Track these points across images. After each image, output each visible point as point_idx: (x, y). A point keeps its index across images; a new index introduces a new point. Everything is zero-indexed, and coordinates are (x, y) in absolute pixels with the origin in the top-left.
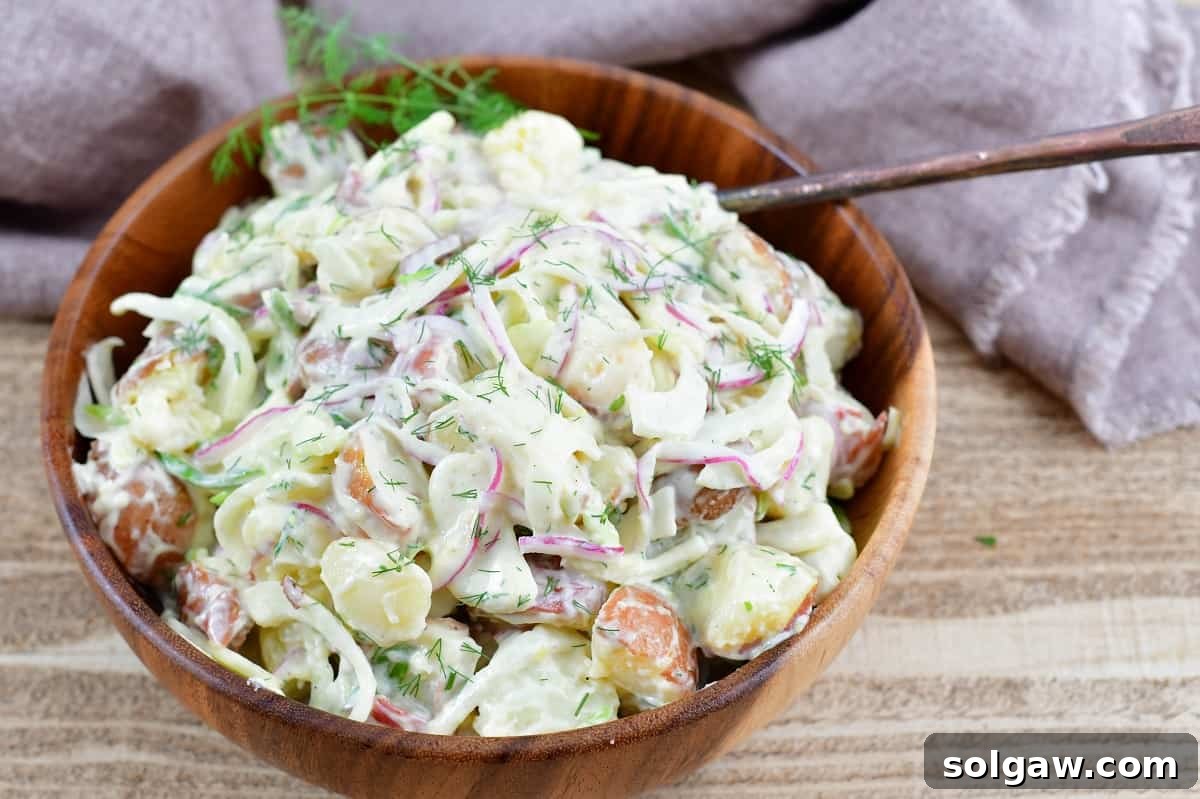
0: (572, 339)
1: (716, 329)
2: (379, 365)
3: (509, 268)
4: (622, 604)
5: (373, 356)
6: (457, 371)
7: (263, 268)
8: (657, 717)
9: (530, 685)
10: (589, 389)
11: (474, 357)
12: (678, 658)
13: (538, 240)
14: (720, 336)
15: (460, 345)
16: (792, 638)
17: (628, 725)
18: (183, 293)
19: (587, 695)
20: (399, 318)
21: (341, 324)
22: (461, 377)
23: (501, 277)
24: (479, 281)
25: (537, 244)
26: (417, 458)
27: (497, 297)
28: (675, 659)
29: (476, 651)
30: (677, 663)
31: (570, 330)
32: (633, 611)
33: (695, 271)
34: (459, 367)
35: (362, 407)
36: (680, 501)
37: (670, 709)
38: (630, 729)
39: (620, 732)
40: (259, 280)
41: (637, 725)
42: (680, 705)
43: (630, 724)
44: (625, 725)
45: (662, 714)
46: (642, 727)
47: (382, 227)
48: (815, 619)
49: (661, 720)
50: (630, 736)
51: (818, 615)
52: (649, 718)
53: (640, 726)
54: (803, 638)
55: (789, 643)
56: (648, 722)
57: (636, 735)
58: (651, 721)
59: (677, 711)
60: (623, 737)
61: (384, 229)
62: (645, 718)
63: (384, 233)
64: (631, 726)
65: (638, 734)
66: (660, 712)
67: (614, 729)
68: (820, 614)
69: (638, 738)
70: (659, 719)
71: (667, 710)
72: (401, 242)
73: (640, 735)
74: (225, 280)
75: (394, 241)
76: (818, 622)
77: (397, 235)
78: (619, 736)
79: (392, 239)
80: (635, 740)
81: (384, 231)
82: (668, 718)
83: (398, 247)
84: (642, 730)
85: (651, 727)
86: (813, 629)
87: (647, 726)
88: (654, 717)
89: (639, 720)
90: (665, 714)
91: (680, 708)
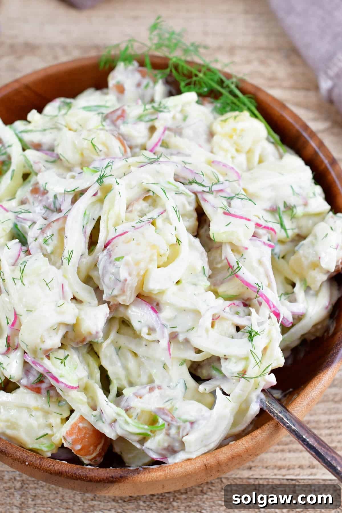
2: (55, 210)
5: (54, 203)
7: (51, 133)
8: (54, 465)
17: (39, 461)
19: (47, 434)
37: (62, 466)
38: (38, 463)
39: (33, 461)
40: (46, 139)
41: (43, 463)
42: (68, 467)
43: (40, 461)
44: (38, 460)
45: (57, 466)
46: (44, 466)
47: (93, 139)
48: (161, 469)
49: (55, 468)
50: (36, 466)
51: (164, 468)
52: (50, 464)
53: (43, 465)
54: (148, 474)
55: (140, 472)
56: (48, 465)
57: (39, 467)
58: (50, 466)
59: (65, 469)
60: (33, 464)
61: (93, 140)
62: (48, 463)
63: (92, 143)
64: (39, 462)
65: (41, 467)
66: (57, 465)
67: (32, 458)
68: (165, 468)
69: (40, 469)
70: (54, 468)
71: (61, 466)
72: (101, 151)
73: (41, 469)
74: (31, 131)
75: (96, 148)
76: (161, 471)
77: (100, 147)
78: (32, 463)
79: (96, 147)
80: (38, 469)
81: (93, 141)
82: (58, 469)
83: (97, 152)
84: (43, 467)
85: (48, 469)
86: (156, 473)
87: (47, 467)
88: (53, 465)
89: (46, 462)
90: (59, 467)
91: (67, 468)
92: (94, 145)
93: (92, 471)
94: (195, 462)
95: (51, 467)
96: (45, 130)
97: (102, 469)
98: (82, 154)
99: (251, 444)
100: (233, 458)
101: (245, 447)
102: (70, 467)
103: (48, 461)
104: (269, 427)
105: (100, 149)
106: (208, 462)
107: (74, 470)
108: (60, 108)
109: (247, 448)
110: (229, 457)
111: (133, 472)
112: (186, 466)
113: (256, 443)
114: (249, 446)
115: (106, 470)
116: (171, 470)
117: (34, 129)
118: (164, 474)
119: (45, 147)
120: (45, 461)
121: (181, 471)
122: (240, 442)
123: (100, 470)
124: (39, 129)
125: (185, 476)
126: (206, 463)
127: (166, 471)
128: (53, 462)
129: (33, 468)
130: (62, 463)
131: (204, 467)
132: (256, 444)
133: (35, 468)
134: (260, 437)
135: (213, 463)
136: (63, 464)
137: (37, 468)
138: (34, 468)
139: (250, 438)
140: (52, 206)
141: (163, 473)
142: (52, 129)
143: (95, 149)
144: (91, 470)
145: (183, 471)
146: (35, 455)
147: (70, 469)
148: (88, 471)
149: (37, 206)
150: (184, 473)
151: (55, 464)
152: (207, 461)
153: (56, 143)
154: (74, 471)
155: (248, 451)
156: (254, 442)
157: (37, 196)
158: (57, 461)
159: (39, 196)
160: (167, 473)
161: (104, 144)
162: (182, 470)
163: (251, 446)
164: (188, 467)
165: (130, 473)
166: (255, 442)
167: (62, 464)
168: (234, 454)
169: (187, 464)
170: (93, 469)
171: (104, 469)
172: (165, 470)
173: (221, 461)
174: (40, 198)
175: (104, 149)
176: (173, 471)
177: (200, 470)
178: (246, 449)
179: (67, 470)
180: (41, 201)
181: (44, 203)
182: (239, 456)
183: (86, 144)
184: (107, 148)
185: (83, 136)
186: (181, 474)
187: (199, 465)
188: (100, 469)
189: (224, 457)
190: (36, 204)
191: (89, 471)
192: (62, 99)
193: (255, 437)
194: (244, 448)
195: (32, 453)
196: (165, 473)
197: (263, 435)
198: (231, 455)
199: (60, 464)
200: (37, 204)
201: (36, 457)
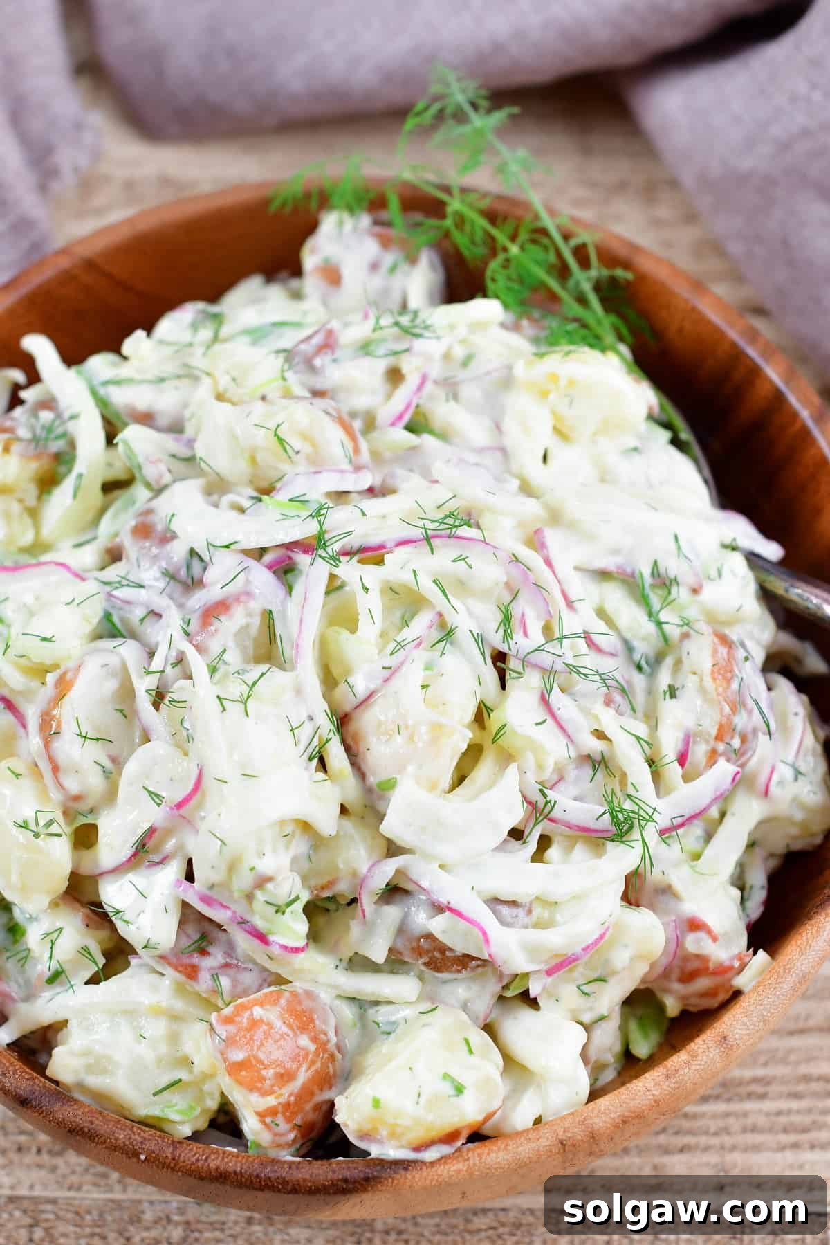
0: (386, 680)
1: (595, 746)
2: (189, 581)
3: (372, 554)
4: (258, 1012)
5: (189, 567)
6: (249, 644)
7: (176, 388)
8: (206, 1159)
9: (125, 1034)
10: (368, 749)
11: (278, 637)
12: (288, 1104)
13: (428, 539)
14: (599, 758)
15: (268, 615)
16: (415, 1162)
17: (171, 1149)
18: (79, 373)
19: (180, 1080)
20: (227, 547)
21: (175, 513)
22: (251, 652)
23: (359, 562)
24: (325, 555)
25: (425, 542)
26: (141, 722)
27: (334, 586)
28: (280, 1104)
29: (95, 962)
30: (280, 1109)
31: (390, 668)
32: (265, 1027)
33: (637, 657)
34: (255, 640)
35: (142, 620)
36: (402, 930)
37: (226, 1160)
38: (169, 1155)
39: (157, 1152)
40: (164, 401)
41: (180, 1155)
42: (241, 1162)
43: (173, 1150)
44: (168, 1147)
45: (213, 1160)
46: (184, 1161)
47: (278, 426)
48: (458, 1157)
49: (209, 1165)
50: (165, 1163)
51: (464, 1154)
52: (197, 1156)
53: (182, 1159)
54: (429, 1170)
55: (408, 1165)
56: (194, 1160)
57: (172, 1165)
58: (197, 1160)
59: (233, 1166)
60: (157, 1159)
61: (279, 429)
62: (193, 1153)
63: (276, 435)
64: (172, 1153)
65: (175, 1165)
66: (213, 1157)
67: (153, 1144)
68: (467, 1154)
69: (173, 1169)
70: (207, 1164)
71: (223, 1158)
72: (298, 453)
73: (177, 1168)
74: (129, 381)
75: (287, 447)
76: (459, 1161)
77: (296, 443)
78: (154, 1155)
79: (285, 444)
80: (169, 1170)
81: (278, 432)
82: (217, 1168)
83: (290, 457)
84: (181, 1164)
85: (193, 1167)
86: (447, 1167)
87: (190, 1163)
88: (204, 1158)
89: (186, 1152)
90: (218, 1162)
91: (239, 1165)
92: (281, 440)
93: (297, 1168)
94: (538, 1137)
95: (199, 1164)
96: (162, 380)
97: (319, 1162)
98: (253, 460)
99: (665, 1087)
100: (624, 1122)
101: (653, 1095)
102: (244, 1161)
103: (191, 1150)
104: (705, 1046)
105: (296, 449)
106: (569, 1135)
107: (256, 1166)
108: (194, 327)
109: (656, 1098)
110: (617, 1121)
111: (393, 1167)
112: (517, 1147)
113: (676, 1086)
114: (661, 1093)
115: (330, 1165)
116: (484, 1158)
117: (137, 376)
118: (465, 1168)
119: (163, 421)
120: (185, 1149)
121: (507, 1160)
122: (640, 1084)
123: (316, 1166)
124: (149, 376)
125: (516, 1170)
126: (564, 1138)
127: (472, 1161)
128: (203, 1151)
129: (158, 1167)
130: (224, 1153)
131: (560, 1145)
132: (678, 1088)
133: (163, 1168)
134: (686, 1070)
135: (579, 1138)
136: (229, 1155)
137: (167, 1168)
138: (160, 1167)
139: (663, 1074)
140: (183, 572)
141: (464, 1165)
142: (179, 377)
143: (285, 451)
144: (294, 1167)
145: (510, 1160)
146: (160, 1136)
147: (245, 1167)
148: (288, 1169)
149: (146, 570)
150: (513, 1164)
151: (210, 1155)
152: (564, 1132)
153: (187, 414)
154: (256, 1170)
155: (658, 1105)
156: (674, 1083)
157: (147, 544)
158: (214, 1148)
159: (151, 546)
160: (475, 1164)
161: (305, 437)
162: (509, 1157)
163: (666, 1092)
164: (521, 1149)
165: (386, 1170)
166: (676, 1082)
167: (226, 1156)
168: (627, 1114)
169: (519, 1142)
170: (299, 1163)
171: (325, 1162)
172: (468, 1159)
173: (598, 1130)
174: (155, 551)
175: (306, 449)
176: (489, 1160)
177: (549, 1154)
178: (655, 1101)
179: (238, 1169)
180: (155, 558)
181: (164, 564)
182: (640, 1116)
183: (262, 438)
184: (314, 445)
185: (255, 418)
186: (506, 1166)
187: (548, 1143)
188: (314, 1162)
189: (605, 1122)
190: (145, 564)
191: (290, 1168)
192: (200, 305)
193: (674, 1072)
194: (651, 1097)
195: (154, 1131)
196: (469, 1165)
197: (692, 1065)
198: (619, 1116)
199: (221, 1156)
200: (148, 565)
201: (163, 1141)
